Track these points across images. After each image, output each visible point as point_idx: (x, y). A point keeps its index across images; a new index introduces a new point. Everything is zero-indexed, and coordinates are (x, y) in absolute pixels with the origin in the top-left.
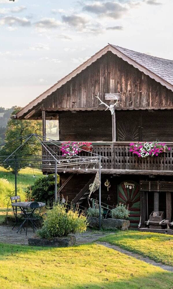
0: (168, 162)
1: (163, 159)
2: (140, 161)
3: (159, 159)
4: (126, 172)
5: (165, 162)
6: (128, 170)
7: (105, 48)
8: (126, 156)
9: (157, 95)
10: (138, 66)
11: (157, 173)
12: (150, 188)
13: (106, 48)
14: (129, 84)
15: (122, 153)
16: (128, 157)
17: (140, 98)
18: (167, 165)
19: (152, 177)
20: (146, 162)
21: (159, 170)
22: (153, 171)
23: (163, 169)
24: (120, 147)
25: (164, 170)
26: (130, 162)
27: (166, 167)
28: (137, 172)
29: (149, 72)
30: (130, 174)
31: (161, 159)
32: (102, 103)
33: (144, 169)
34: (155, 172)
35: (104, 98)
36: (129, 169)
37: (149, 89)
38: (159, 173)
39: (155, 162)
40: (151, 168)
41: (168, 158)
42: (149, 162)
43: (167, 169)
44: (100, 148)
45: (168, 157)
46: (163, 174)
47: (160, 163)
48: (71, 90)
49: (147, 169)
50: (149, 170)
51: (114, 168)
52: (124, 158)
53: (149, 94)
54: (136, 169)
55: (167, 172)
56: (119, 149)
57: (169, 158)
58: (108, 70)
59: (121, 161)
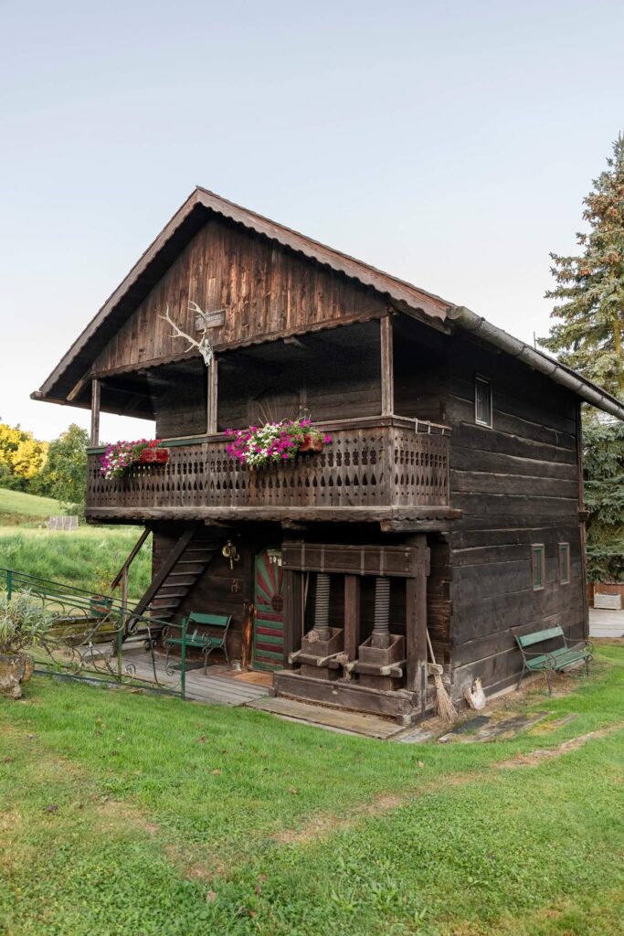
0: (327, 481)
1: (314, 473)
2: (260, 483)
3: (306, 472)
4: (231, 512)
5: (319, 482)
6: (233, 508)
7: (190, 197)
8: (231, 469)
9: (303, 296)
10: (253, 220)
11: (300, 513)
12: (303, 563)
13: (192, 199)
14: (244, 280)
15: (225, 462)
16: (236, 473)
17: (267, 311)
18: (325, 490)
19: (287, 526)
20: (274, 483)
21: (305, 505)
22: (291, 508)
23: (316, 502)
24: (221, 447)
25: (316, 505)
26: (241, 485)
27: (323, 495)
28: (254, 511)
29: (276, 230)
30: (239, 517)
31: (310, 473)
32: (181, 334)
33: (270, 503)
34: (295, 510)
35: (194, 326)
36: (239, 504)
37: (287, 281)
38: (303, 516)
39: (296, 482)
40: (287, 501)
41: (327, 470)
42: (281, 483)
43: (323, 503)
44: (182, 453)
45: (327, 464)
46: (313, 518)
47: (308, 485)
48: (139, 321)
49: (277, 505)
50: (280, 505)
51: (208, 504)
52: (228, 476)
53: (286, 296)
54: (252, 505)
55: (324, 511)
56: (219, 451)
57: (330, 468)
58: (204, 259)
59: (222, 485)
